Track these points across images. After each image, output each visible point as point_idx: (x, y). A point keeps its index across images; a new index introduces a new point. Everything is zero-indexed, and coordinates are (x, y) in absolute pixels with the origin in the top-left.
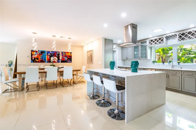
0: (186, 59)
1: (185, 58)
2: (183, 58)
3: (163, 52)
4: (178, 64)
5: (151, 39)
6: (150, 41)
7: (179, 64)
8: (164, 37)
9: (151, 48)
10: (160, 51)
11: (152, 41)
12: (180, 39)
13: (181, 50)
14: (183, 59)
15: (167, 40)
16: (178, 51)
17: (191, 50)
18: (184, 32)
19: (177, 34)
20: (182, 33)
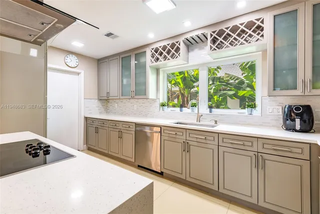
0: (220, 100)
1: (219, 97)
2: (215, 97)
3: (184, 85)
4: (209, 109)
5: (155, 46)
6: (153, 51)
7: (211, 112)
8: (181, 40)
9: (157, 71)
10: (178, 80)
11: (156, 51)
12: (214, 47)
13: (213, 81)
14: (216, 99)
15: (188, 51)
16: (209, 83)
17: (228, 80)
18: (223, 27)
19: (208, 32)
20: (217, 29)
